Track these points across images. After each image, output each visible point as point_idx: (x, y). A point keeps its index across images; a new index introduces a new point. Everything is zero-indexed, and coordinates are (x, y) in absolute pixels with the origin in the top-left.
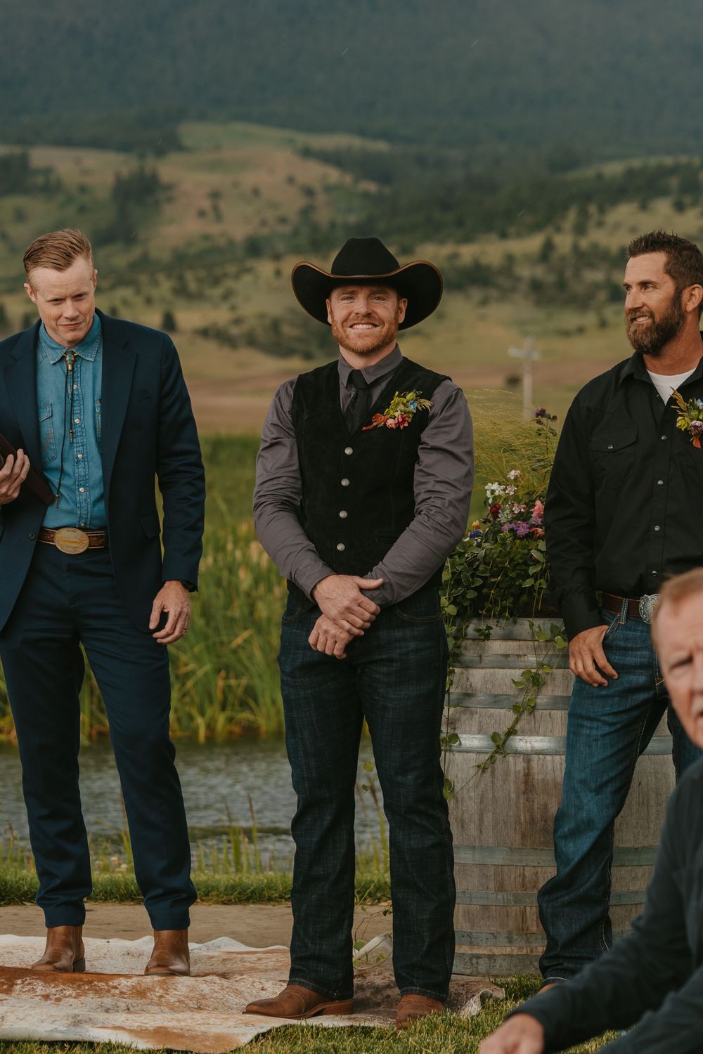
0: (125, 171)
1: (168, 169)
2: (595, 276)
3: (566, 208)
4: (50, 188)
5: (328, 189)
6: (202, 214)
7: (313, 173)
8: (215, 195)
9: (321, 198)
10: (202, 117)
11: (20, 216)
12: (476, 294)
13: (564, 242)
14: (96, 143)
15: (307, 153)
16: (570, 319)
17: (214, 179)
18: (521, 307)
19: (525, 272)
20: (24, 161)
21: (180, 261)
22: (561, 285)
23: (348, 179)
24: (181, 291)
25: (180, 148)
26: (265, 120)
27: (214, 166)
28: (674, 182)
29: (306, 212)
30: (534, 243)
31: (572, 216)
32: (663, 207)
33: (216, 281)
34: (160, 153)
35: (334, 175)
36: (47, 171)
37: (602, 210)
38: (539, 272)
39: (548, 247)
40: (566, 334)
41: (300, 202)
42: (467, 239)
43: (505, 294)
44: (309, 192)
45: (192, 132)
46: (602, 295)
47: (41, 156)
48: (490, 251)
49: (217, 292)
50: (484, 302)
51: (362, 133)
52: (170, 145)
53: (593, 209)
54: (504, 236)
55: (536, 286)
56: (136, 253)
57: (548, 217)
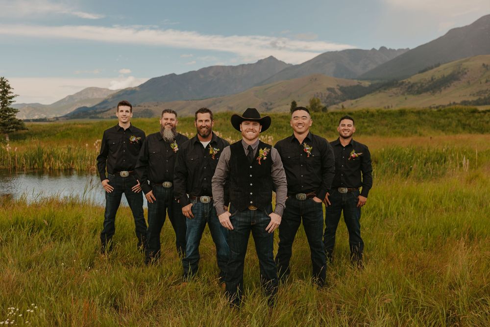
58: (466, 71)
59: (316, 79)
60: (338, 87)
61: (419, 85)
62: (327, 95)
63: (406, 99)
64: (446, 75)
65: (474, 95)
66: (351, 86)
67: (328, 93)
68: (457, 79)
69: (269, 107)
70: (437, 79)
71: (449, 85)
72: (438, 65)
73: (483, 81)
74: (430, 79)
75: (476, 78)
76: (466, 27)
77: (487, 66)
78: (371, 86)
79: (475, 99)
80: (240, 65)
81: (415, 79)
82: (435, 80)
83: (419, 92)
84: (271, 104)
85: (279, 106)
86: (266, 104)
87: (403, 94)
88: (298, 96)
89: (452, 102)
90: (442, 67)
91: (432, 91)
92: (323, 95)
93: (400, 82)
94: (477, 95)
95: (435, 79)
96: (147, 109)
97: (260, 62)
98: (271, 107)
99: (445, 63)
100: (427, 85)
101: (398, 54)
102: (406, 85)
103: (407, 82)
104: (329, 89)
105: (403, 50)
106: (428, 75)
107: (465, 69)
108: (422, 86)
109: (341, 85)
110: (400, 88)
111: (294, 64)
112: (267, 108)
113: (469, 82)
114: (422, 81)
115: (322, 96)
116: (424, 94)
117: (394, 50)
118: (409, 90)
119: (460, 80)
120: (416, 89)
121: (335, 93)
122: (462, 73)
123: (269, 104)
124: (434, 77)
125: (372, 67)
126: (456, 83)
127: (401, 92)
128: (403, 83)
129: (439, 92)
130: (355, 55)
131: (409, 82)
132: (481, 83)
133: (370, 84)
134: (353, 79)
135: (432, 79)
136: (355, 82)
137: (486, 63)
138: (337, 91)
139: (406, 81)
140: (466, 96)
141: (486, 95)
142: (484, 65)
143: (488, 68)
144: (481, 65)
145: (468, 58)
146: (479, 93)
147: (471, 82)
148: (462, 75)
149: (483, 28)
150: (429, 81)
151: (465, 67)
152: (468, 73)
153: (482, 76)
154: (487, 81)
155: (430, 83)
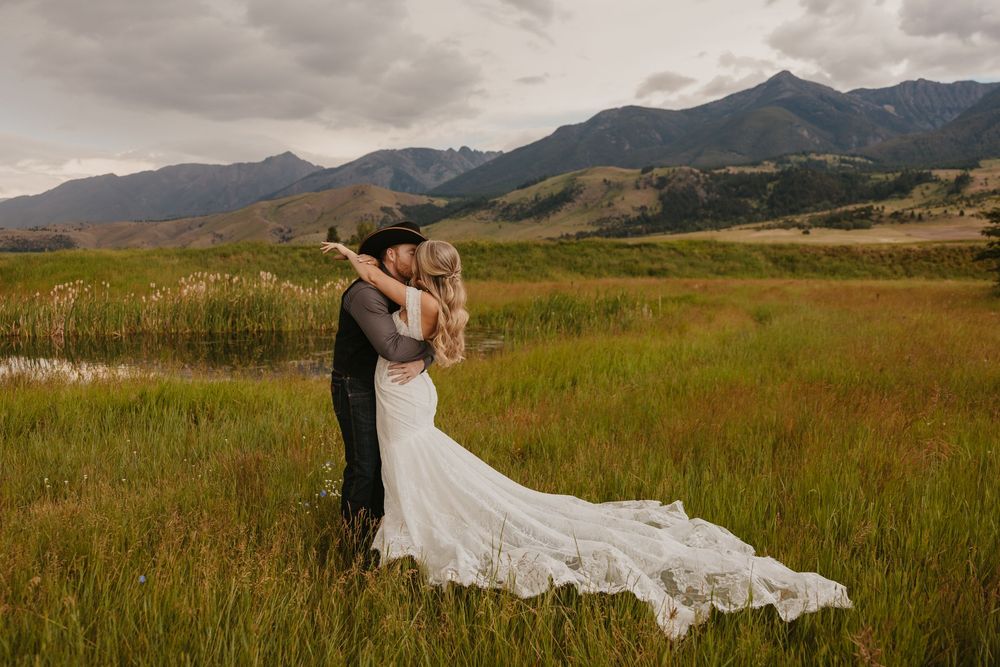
0: (959, 175)
1: (972, 174)
4: (937, 180)
6: (981, 184)
8: (986, 179)
10: (988, 158)
11: (927, 188)
14: (953, 168)
17: (987, 175)
20: (930, 174)
21: (973, 196)
24: (969, 206)
25: (979, 167)
27: (987, 171)
33: (979, 202)
34: (972, 168)
36: (936, 176)
45: (982, 163)
47: (935, 173)
49: (979, 205)
52: (975, 165)
56: (960, 196)
58: (582, 188)
59: (363, 193)
60: (399, 207)
61: (518, 207)
62: (380, 219)
63: (500, 227)
64: (555, 194)
65: (593, 224)
66: (417, 206)
67: (382, 215)
68: (570, 200)
69: (286, 236)
70: (543, 198)
71: (559, 208)
72: (543, 179)
73: (605, 203)
74: (533, 199)
75: (595, 199)
76: (581, 124)
77: (610, 182)
78: (448, 206)
79: (595, 229)
80: (235, 165)
81: (513, 197)
82: (540, 201)
83: (518, 218)
84: (290, 231)
85: (302, 234)
86: (281, 231)
87: (496, 220)
88: (335, 219)
89: (564, 234)
90: (549, 181)
91: (536, 217)
92: (375, 218)
93: (491, 201)
94: (598, 225)
95: (540, 198)
96: (61, 236)
97: (269, 160)
98: (289, 235)
99: (553, 176)
100: (529, 208)
101: (488, 159)
102: (500, 206)
103: (501, 202)
104: (384, 209)
105: (493, 153)
106: (529, 194)
107: (581, 186)
109: (403, 204)
110: (490, 211)
111: (326, 167)
112: (283, 237)
113: (586, 205)
114: (523, 201)
115: (373, 220)
116: (526, 222)
117: (481, 153)
118: (505, 214)
119: (574, 201)
120: (514, 212)
121: (393, 214)
122: (576, 191)
123: (286, 230)
125: (449, 176)
126: (568, 205)
127: (494, 217)
128: (495, 202)
129: (545, 218)
130: (424, 157)
131: (504, 202)
132: (602, 207)
133: (447, 202)
134: (421, 194)
135: (536, 198)
136: (425, 200)
137: (608, 179)
138: (397, 212)
139: (500, 200)
140: (582, 224)
141: (609, 224)
142: (605, 181)
143: (612, 185)
144: (601, 181)
145: (584, 170)
146: (600, 221)
147: (590, 205)
148: (577, 194)
149: (602, 128)
150: (533, 202)
151: (581, 183)
152: (585, 192)
153: (603, 197)
154: (610, 205)
155: (533, 205)
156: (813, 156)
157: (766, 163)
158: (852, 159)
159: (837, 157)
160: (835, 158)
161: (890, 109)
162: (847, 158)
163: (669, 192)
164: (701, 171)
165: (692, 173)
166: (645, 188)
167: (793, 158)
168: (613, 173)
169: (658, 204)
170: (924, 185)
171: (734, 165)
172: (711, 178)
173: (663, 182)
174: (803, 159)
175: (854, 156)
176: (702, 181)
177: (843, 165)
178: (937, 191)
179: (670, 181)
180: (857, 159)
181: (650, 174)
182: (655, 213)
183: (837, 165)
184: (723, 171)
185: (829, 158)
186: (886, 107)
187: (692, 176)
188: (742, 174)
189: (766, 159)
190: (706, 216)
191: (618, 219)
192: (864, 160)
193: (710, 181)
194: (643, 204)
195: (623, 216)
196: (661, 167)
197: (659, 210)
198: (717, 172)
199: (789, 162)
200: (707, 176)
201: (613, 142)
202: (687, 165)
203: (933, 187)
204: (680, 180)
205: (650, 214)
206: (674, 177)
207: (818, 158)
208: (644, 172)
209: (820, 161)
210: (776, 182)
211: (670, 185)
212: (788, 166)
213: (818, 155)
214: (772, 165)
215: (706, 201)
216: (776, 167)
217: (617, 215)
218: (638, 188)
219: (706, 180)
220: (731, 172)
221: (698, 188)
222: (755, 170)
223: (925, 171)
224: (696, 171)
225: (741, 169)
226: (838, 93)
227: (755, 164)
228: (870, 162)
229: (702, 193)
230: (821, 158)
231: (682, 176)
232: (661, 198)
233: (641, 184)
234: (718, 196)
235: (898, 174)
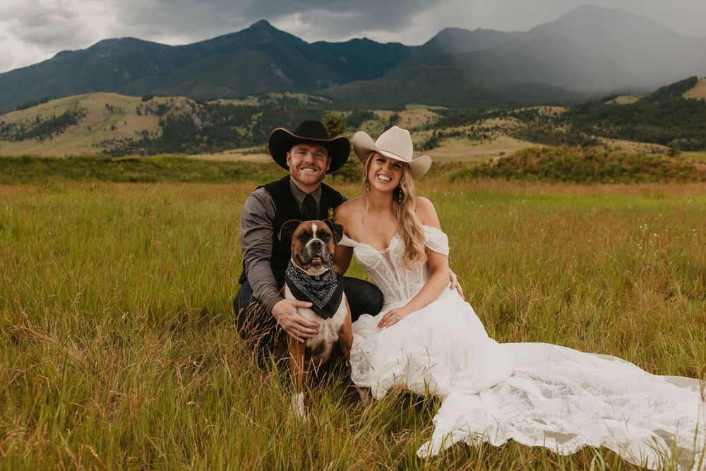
0: (392, 115)
1: (400, 114)
2: (481, 133)
3: (477, 120)
4: (377, 118)
5: (433, 117)
6: (407, 123)
7: (431, 114)
8: (410, 119)
9: (431, 119)
10: (411, 103)
11: (371, 124)
12: (457, 137)
13: (476, 127)
14: (388, 109)
15: (430, 110)
16: (475, 142)
17: (410, 116)
18: (466, 140)
19: (467, 133)
20: (372, 113)
22: (474, 135)
23: (437, 115)
25: (405, 110)
26: (423, 104)
27: (410, 113)
28: (502, 114)
29: (427, 122)
30: (470, 127)
31: (479, 121)
32: (498, 119)
34: (400, 111)
35: (434, 114)
36: (377, 115)
37: (485, 120)
38: (470, 133)
39: (473, 128)
40: (474, 145)
41: (427, 120)
42: (457, 127)
43: (463, 137)
44: (429, 118)
45: (408, 106)
46: (482, 137)
47: (376, 112)
48: (461, 129)
50: (458, 139)
51: (443, 106)
52: (403, 109)
53: (483, 120)
54: (464, 126)
55: (469, 136)
57: (474, 122)
58: (85, 112)
61: (19, 127)
64: (57, 116)
65: (97, 146)
68: (74, 123)
70: (45, 119)
71: (62, 129)
72: (45, 100)
73: (109, 127)
74: (35, 120)
75: (98, 123)
76: (82, 51)
77: (112, 107)
79: (99, 151)
81: (12, 117)
82: (42, 122)
83: (19, 138)
89: (69, 156)
90: (51, 103)
91: (38, 138)
94: (101, 147)
95: (42, 120)
99: (55, 98)
100: (31, 129)
106: (31, 114)
107: (83, 109)
108: (22, 129)
113: (89, 128)
114: (23, 122)
116: (27, 142)
118: (4, 134)
119: (77, 124)
120: (15, 132)
122: (79, 115)
124: (40, 118)
126: (72, 127)
129: (48, 138)
131: (3, 122)
132: (105, 130)
135: (38, 120)
137: (110, 104)
140: (87, 146)
141: (113, 147)
142: (107, 106)
143: (114, 110)
144: (104, 105)
145: (86, 95)
146: (104, 143)
147: (93, 128)
148: (80, 117)
149: (103, 56)
150: (34, 123)
151: (82, 106)
152: (88, 115)
153: (106, 121)
154: (113, 128)
155: (36, 126)
156: (288, 94)
157: (250, 97)
158: (317, 98)
159: (306, 96)
160: (304, 97)
161: (343, 59)
162: (314, 97)
163: (168, 119)
164: (196, 102)
165: (188, 103)
166: (146, 114)
167: (272, 95)
168: (115, 98)
169: (158, 129)
170: (369, 122)
171: (224, 98)
172: (205, 108)
173: (162, 109)
174: (280, 96)
175: (319, 96)
176: (198, 110)
177: (311, 103)
178: (379, 126)
179: (169, 109)
180: (321, 98)
181: (150, 101)
182: (156, 137)
183: (306, 102)
184: (215, 102)
185: (300, 96)
186: (342, 58)
187: (188, 106)
188: (231, 106)
189: (251, 95)
190: (201, 141)
191: (121, 141)
192: (326, 100)
193: (204, 111)
194: (144, 129)
195: (126, 139)
196: (160, 96)
197: (160, 133)
198: (210, 103)
199: (269, 98)
200: (201, 106)
201: (115, 70)
202: (183, 96)
203: (375, 123)
204: (177, 109)
205: (151, 138)
206: (172, 105)
207: (292, 96)
208: (144, 100)
209: (294, 99)
210: (260, 114)
211: (169, 112)
212: (269, 101)
213: (292, 94)
214: (256, 99)
215: (201, 128)
216: (259, 101)
217: (119, 138)
218: (139, 114)
219: (201, 109)
220: (222, 104)
221: (194, 116)
222: (242, 103)
223: (369, 111)
224: (192, 101)
225: (230, 101)
226: (305, 43)
227: (242, 98)
228: (331, 102)
229: (197, 121)
230: (294, 96)
231: (178, 104)
232: (161, 124)
233: (143, 111)
234: (211, 124)
235: (351, 113)
